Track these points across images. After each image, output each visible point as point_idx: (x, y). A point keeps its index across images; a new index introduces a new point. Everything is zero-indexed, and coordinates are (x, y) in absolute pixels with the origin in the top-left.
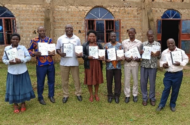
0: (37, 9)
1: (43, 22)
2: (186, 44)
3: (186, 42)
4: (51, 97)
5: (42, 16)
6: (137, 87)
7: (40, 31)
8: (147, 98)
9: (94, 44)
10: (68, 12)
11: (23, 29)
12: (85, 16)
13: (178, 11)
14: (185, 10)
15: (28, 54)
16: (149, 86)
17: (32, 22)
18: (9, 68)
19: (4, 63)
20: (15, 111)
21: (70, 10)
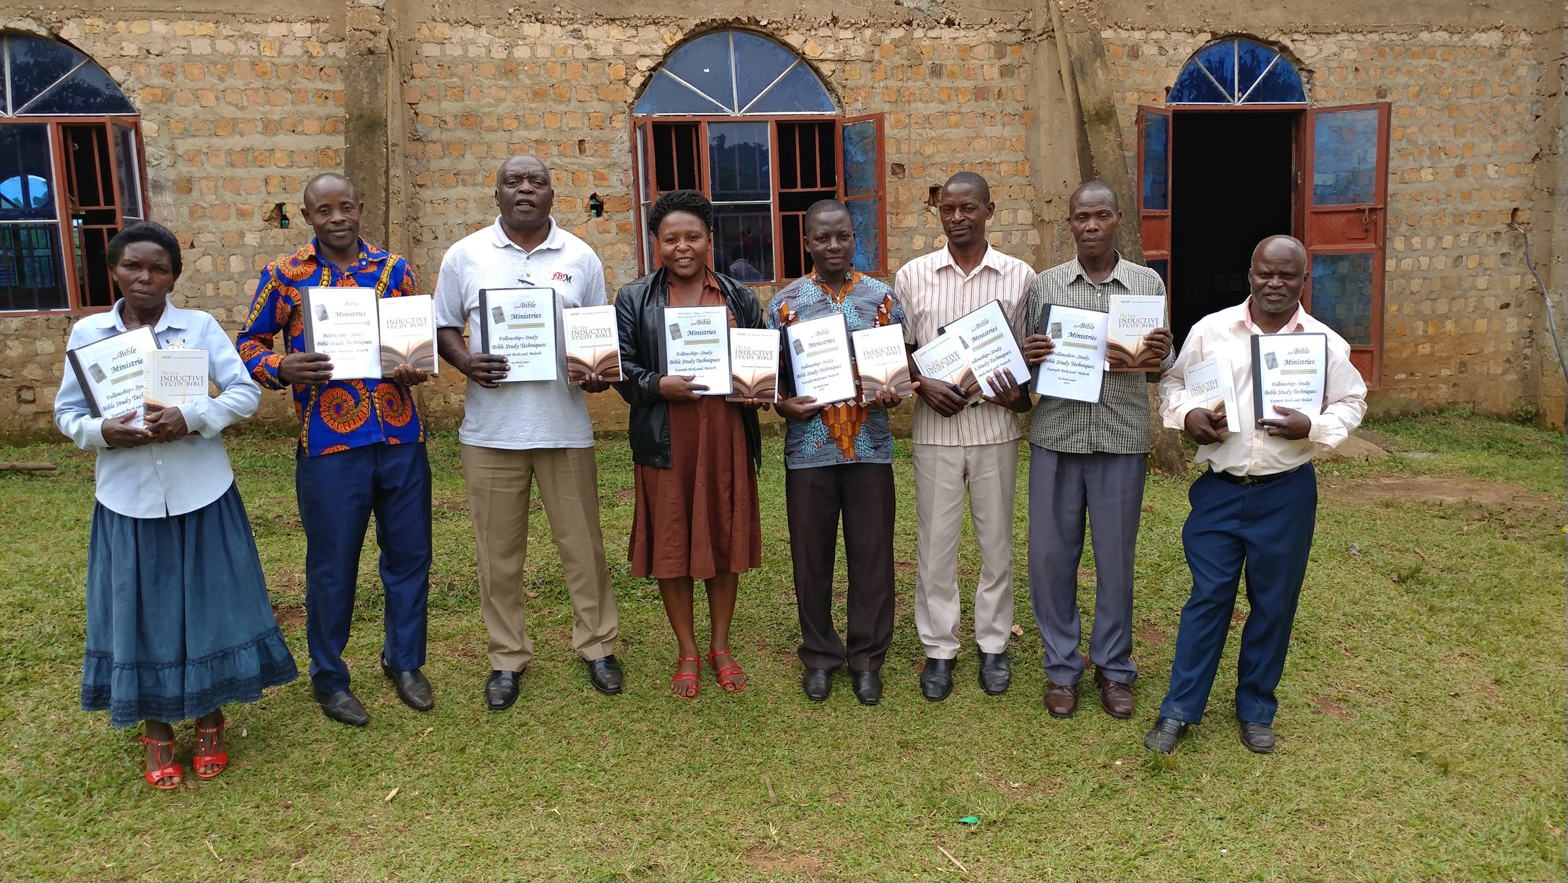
0: (294, 49)
1: (339, 142)
2: (1342, 280)
3: (1344, 267)
4: (406, 674)
5: (330, 102)
6: (1004, 586)
7: (319, 211)
8: (1075, 664)
9: (699, 288)
10: (509, 69)
11: (195, 193)
12: (630, 95)
13: (1284, 49)
14: (1332, 39)
15: (238, 369)
16: (1086, 578)
17: (257, 140)
18: (102, 473)
19: (67, 439)
20: (156, 775)
21: (521, 53)
